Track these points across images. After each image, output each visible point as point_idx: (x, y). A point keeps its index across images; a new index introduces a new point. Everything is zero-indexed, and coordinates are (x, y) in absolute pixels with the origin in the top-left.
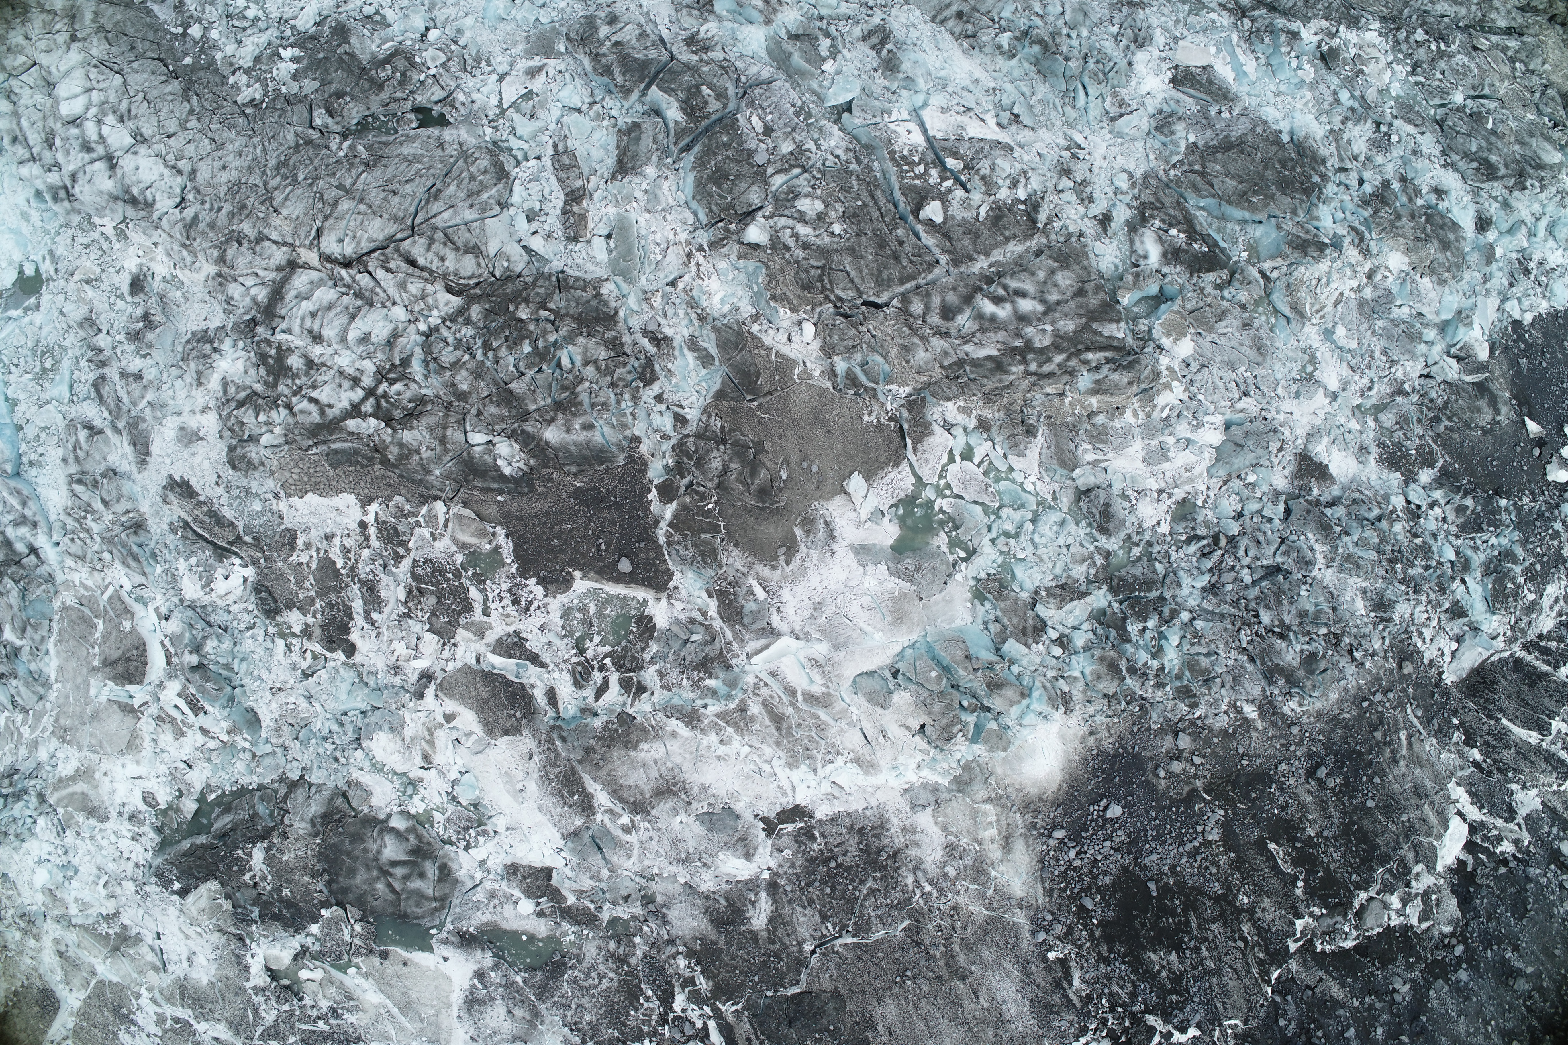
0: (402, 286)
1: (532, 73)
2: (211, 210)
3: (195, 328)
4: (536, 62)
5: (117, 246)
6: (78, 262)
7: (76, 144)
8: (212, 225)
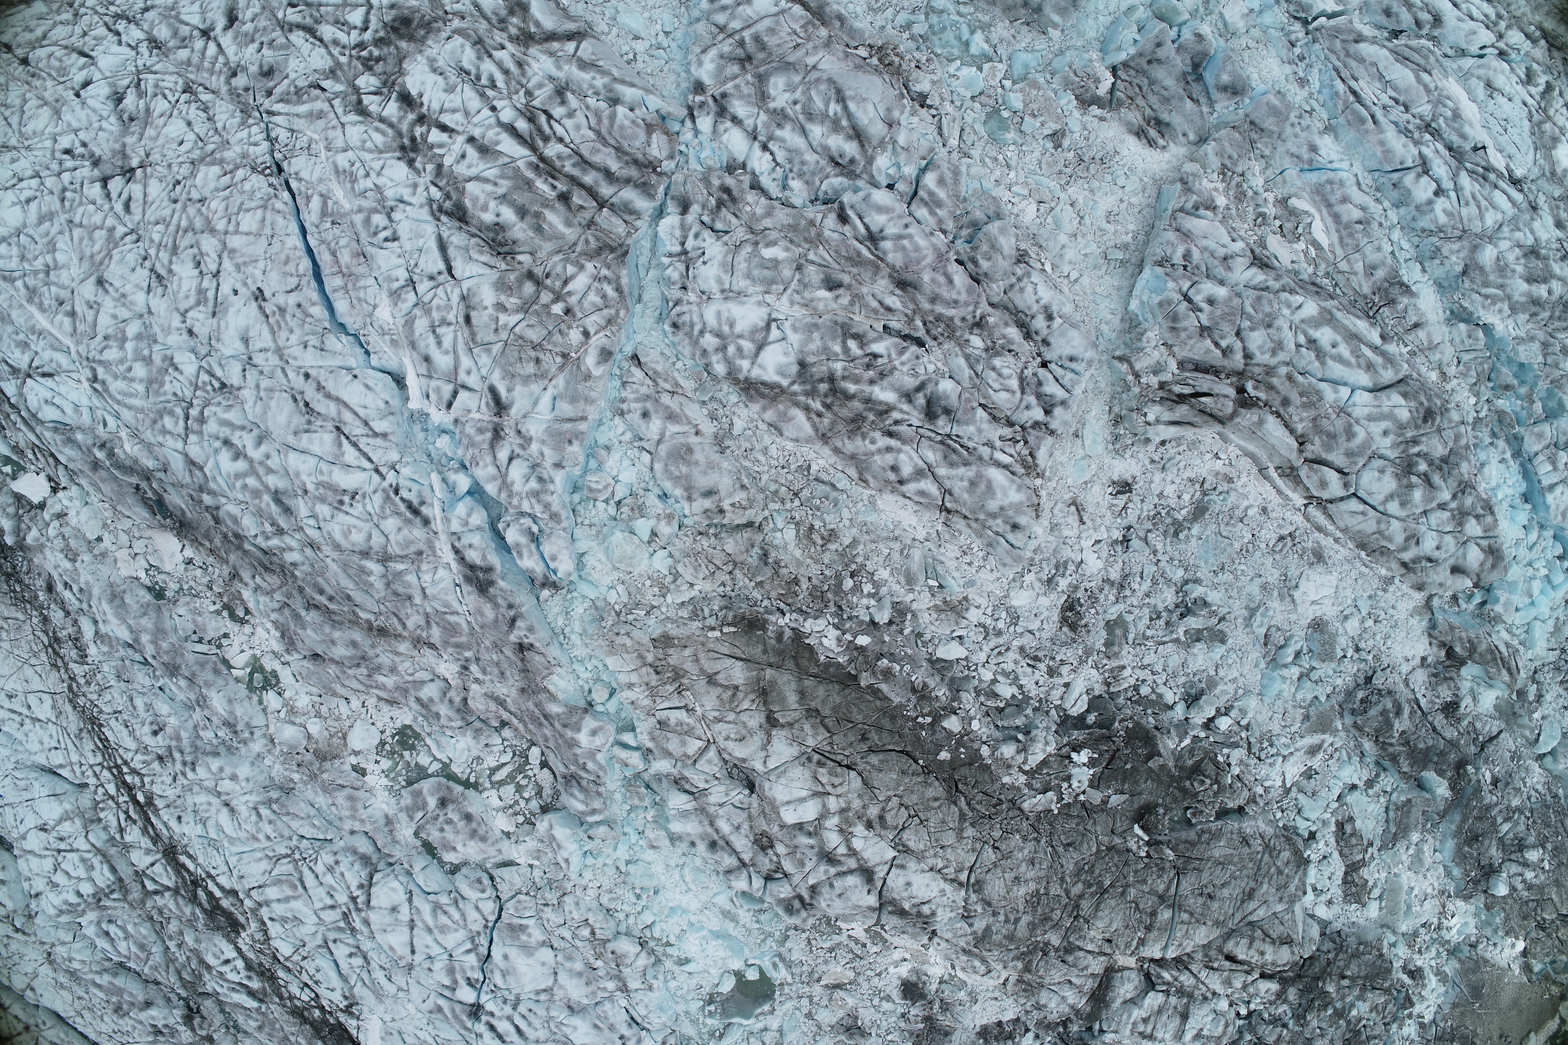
0: (1228, 983)
1: (1313, 751)
2: (1007, 921)
3: (984, 1021)
4: (1315, 739)
5: (875, 949)
6: (824, 968)
7: (812, 854)
8: (1011, 937)
